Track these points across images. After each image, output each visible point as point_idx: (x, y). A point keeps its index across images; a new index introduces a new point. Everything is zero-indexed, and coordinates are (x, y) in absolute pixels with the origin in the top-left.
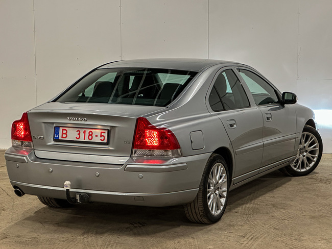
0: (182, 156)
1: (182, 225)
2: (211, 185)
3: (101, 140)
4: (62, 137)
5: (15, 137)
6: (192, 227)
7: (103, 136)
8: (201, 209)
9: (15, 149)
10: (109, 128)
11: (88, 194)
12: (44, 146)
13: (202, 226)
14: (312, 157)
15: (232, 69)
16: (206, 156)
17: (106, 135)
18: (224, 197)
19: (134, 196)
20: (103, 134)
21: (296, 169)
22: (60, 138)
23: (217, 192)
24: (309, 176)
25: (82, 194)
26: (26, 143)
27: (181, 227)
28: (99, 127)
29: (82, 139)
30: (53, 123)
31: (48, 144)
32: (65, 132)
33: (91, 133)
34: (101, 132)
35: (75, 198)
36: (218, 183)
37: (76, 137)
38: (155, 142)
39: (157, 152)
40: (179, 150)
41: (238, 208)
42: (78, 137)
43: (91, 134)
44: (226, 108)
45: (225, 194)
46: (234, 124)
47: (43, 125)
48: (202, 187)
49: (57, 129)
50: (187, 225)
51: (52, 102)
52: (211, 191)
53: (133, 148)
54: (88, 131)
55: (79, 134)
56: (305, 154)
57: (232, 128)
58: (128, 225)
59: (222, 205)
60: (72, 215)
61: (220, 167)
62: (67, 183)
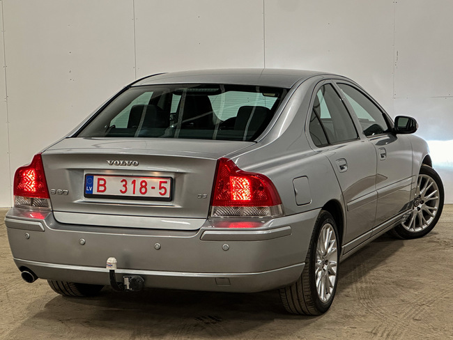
0: (284, 214)
1: (277, 318)
2: (318, 257)
3: (160, 193)
4: (98, 191)
5: (19, 191)
6: (291, 321)
7: (163, 187)
8: (308, 293)
9: (20, 210)
10: (173, 176)
11: (144, 276)
12: (70, 205)
13: (307, 319)
14: (430, 210)
15: (331, 84)
16: (315, 214)
17: (168, 186)
18: (333, 274)
19: (215, 278)
20: (163, 185)
21: (408, 228)
22: (95, 192)
23: (325, 267)
24: (427, 238)
25: (133, 277)
26: (38, 200)
27: (275, 320)
28: (156, 174)
29: (129, 193)
30: (83, 170)
31: (75, 202)
32: (102, 182)
33: (144, 184)
34: (161, 182)
35: (122, 283)
36: (326, 252)
37: (121, 191)
38: (246, 195)
39: (247, 210)
40: (279, 206)
41: (348, 290)
42: (124, 190)
43: (144, 186)
44: (331, 142)
45: (334, 269)
46: (345, 165)
47: (67, 172)
48: (308, 260)
49: (89, 178)
50: (284, 318)
51: (72, 137)
52: (318, 266)
53: (211, 204)
54: (139, 181)
55: (125, 186)
56: (420, 206)
57: (344, 170)
58: (194, 321)
59: (331, 287)
60: (104, 309)
61: (328, 230)
62: (112, 260)
